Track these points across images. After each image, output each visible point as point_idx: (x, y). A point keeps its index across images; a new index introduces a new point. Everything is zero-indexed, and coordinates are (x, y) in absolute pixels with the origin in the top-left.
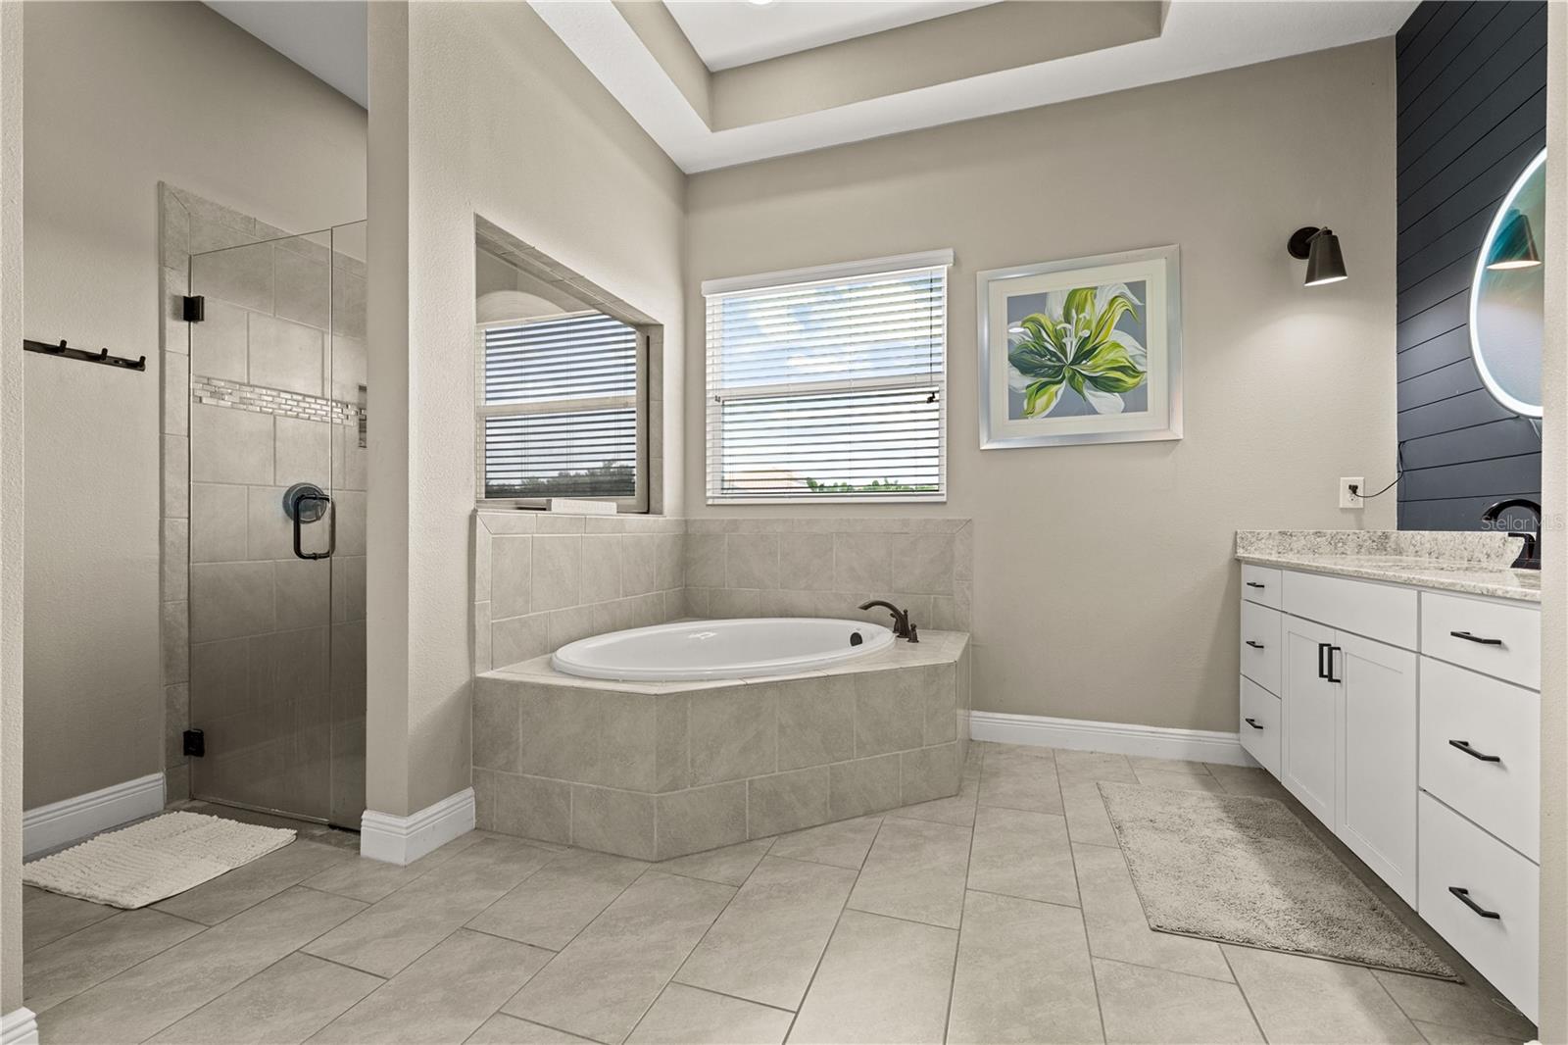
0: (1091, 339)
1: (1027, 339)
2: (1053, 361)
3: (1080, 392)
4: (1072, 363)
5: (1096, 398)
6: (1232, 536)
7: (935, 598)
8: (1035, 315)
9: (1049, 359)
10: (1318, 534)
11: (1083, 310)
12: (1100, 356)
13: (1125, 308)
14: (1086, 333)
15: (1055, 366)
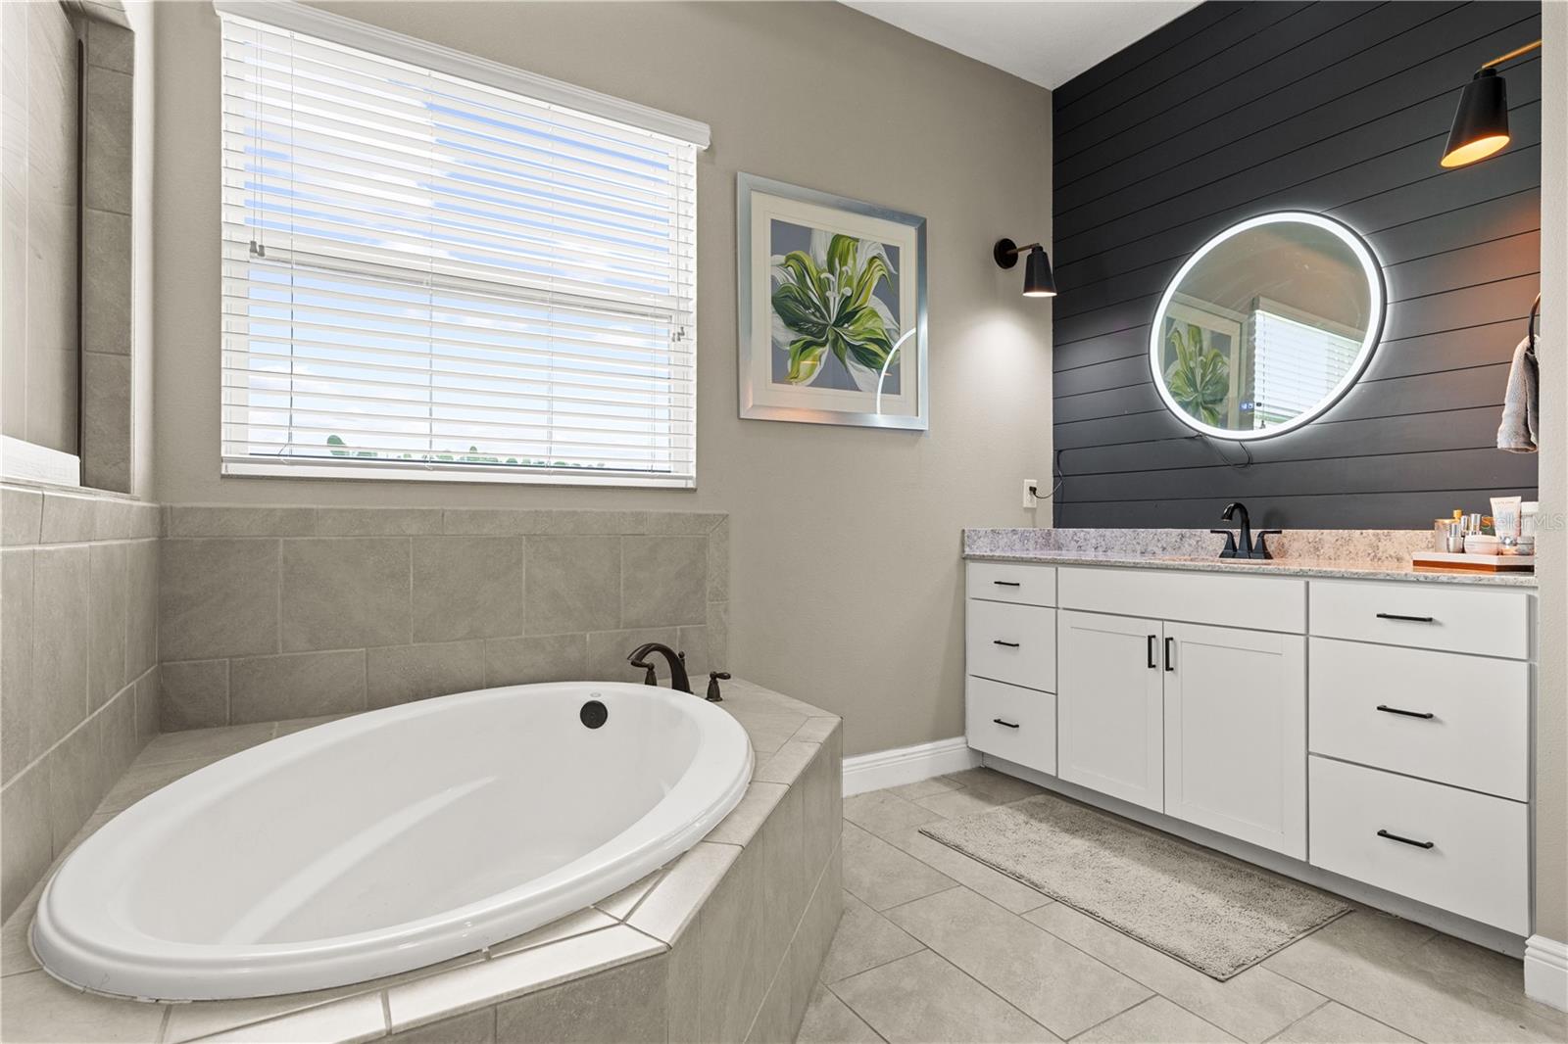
0: (853, 300)
1: (792, 281)
2: (815, 316)
3: (843, 362)
4: (836, 324)
5: (857, 371)
6: (959, 535)
7: (681, 630)
8: (798, 253)
9: (813, 314)
10: (1014, 532)
11: (845, 264)
12: (861, 322)
13: (882, 272)
14: (848, 291)
15: (820, 324)
